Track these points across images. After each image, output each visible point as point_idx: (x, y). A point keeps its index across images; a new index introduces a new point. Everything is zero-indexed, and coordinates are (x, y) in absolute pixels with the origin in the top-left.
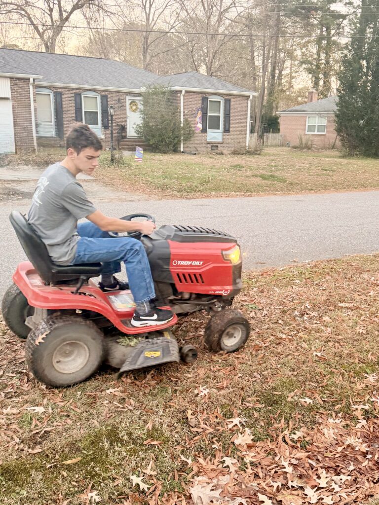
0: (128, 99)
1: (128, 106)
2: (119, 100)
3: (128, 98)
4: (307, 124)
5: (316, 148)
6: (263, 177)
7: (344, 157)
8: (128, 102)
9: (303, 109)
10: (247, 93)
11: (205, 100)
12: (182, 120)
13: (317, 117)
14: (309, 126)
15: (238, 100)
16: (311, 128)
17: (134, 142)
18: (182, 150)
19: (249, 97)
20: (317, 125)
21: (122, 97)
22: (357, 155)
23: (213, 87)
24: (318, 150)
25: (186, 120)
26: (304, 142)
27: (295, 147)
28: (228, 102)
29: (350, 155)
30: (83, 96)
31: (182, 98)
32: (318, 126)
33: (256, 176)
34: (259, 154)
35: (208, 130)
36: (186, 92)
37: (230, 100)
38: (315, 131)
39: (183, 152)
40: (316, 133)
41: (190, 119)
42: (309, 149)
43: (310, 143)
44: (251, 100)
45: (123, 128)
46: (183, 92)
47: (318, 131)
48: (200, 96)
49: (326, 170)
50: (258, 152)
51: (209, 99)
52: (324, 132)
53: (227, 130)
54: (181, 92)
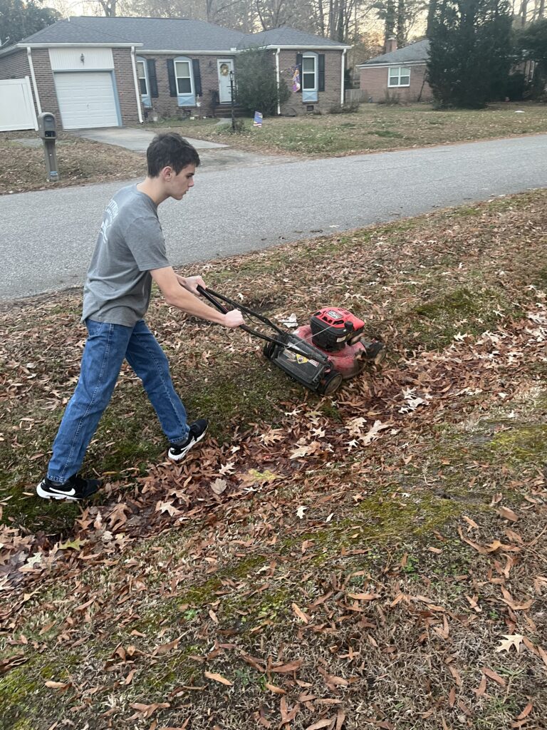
0: (219, 62)
1: (219, 70)
2: (210, 64)
3: (219, 61)
4: (389, 77)
5: (403, 103)
8: (219, 65)
9: (384, 60)
10: (340, 47)
11: (299, 58)
12: (278, 80)
13: (400, 69)
14: (391, 78)
15: (332, 54)
16: (394, 80)
17: (228, 107)
18: (279, 113)
19: (342, 50)
20: (399, 76)
21: (212, 60)
23: (307, 43)
24: (406, 103)
25: (282, 80)
26: (391, 96)
27: (381, 103)
28: (321, 58)
30: (175, 62)
31: (277, 57)
32: (402, 78)
34: (356, 112)
35: (304, 90)
36: (281, 50)
37: (323, 56)
38: (397, 84)
39: (280, 115)
40: (399, 85)
41: (286, 79)
42: (397, 103)
43: (396, 97)
44: (344, 54)
45: (215, 94)
46: (279, 50)
47: (401, 84)
48: (294, 55)
50: (355, 110)
51: (303, 57)
52: (408, 84)
53: (321, 89)
54: (276, 50)
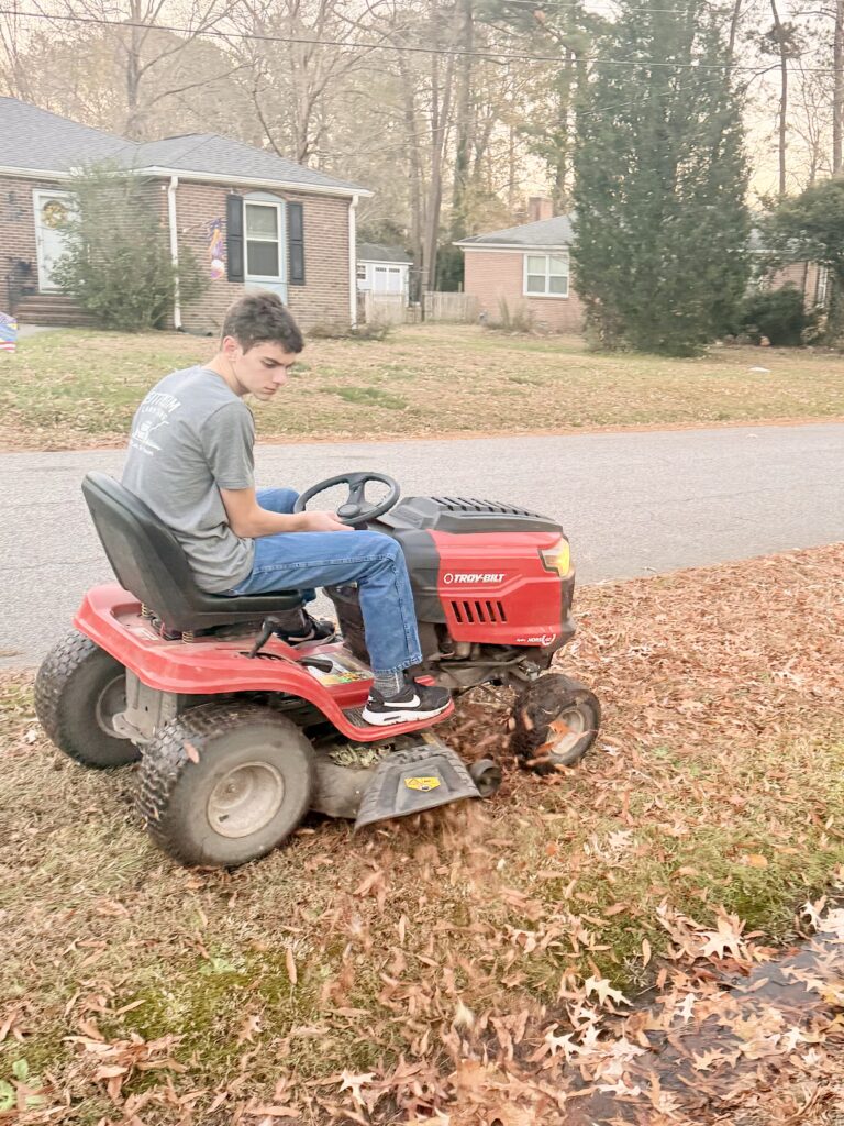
0: (39, 197)
1: (38, 216)
2: (12, 199)
3: (37, 193)
4: (526, 274)
5: (541, 330)
6: (348, 396)
7: (593, 351)
8: (38, 204)
9: (516, 237)
10: (346, 192)
11: (234, 203)
12: (175, 251)
13: (547, 259)
14: (529, 277)
15: (322, 205)
16: (536, 283)
17: (54, 302)
18: (178, 324)
19: (350, 199)
20: (548, 275)
21: (20, 190)
22: (623, 348)
23: (255, 173)
24: (545, 333)
25: (184, 250)
26: (512, 314)
27: (493, 327)
28: (295, 210)
29: (608, 348)
31: (172, 196)
32: (552, 277)
33: (329, 391)
34: (380, 340)
35: (247, 276)
36: (181, 181)
37: (300, 206)
38: (543, 291)
39: (180, 330)
40: (547, 294)
41: (196, 249)
42: (526, 331)
43: (526, 316)
44: (356, 208)
45: (27, 269)
46: (175, 182)
47: (552, 290)
48: (220, 194)
49: (520, 382)
50: (379, 334)
51: (245, 202)
52: (565, 292)
53: (297, 279)
54: (168, 180)
